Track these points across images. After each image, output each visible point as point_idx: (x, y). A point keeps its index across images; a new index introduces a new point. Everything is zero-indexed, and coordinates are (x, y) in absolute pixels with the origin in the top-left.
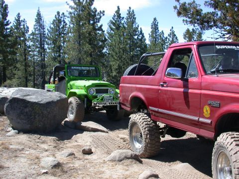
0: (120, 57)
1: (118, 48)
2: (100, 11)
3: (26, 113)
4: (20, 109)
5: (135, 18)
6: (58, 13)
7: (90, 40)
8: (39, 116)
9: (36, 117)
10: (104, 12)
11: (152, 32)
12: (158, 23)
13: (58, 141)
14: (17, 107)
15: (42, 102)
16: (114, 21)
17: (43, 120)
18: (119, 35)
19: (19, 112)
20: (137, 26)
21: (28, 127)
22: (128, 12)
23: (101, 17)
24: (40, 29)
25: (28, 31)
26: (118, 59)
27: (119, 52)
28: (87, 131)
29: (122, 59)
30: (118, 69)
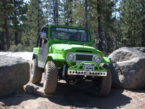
1: (128, 13)
7: (98, 6)
13: (4, 106)
26: (128, 24)
27: (130, 17)
28: (42, 97)
29: (133, 24)
30: (128, 33)
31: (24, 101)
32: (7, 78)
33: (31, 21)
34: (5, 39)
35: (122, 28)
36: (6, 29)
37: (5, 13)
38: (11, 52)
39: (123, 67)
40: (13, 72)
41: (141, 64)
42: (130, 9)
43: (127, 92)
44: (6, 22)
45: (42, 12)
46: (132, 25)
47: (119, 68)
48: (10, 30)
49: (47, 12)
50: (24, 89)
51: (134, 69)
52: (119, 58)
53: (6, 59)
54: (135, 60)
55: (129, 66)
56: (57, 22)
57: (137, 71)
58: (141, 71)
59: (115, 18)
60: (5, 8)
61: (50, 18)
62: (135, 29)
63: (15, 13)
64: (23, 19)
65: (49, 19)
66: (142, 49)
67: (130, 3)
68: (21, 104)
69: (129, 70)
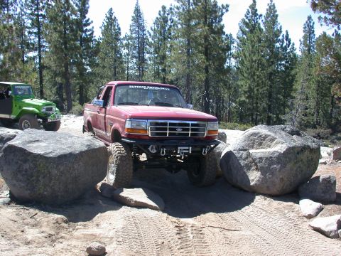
0: (252, 75)
1: (249, 61)
2: (222, 5)
3: (26, 171)
4: (17, 163)
5: (277, 16)
6: (164, 8)
7: (206, 49)
8: (43, 178)
9: (40, 178)
10: (228, 6)
11: (304, 37)
12: (314, 23)
14: (13, 160)
15: (51, 155)
16: (247, 20)
17: (51, 185)
18: (252, 41)
19: (15, 168)
20: (279, 28)
21: (26, 193)
22: (268, 7)
23: (222, 14)
24: (138, 31)
25: (120, 33)
26: (249, 77)
27: (251, 67)
28: (128, 206)
29: (255, 77)
30: (249, 91)
31: (99, 214)
32: (71, 173)
33: (104, 67)
34: (64, 94)
35: (240, 83)
36: (67, 79)
37: (66, 55)
38: (74, 116)
39: (261, 158)
40: (81, 163)
41: (290, 156)
42: (252, 55)
43: (265, 199)
44: (67, 69)
45: (121, 55)
46: (254, 79)
47: (254, 160)
48: (73, 81)
49: (128, 55)
50: (98, 188)
51: (278, 163)
52: (253, 143)
53: (70, 140)
54: (280, 148)
55: (271, 157)
56: (143, 70)
57: (284, 166)
58: (289, 166)
59: (229, 67)
60: (66, 47)
61: (132, 63)
62: (258, 85)
63: (81, 56)
64: (92, 64)
65: (130, 65)
66: (289, 129)
67: (253, 46)
68: (94, 219)
69: (270, 165)
